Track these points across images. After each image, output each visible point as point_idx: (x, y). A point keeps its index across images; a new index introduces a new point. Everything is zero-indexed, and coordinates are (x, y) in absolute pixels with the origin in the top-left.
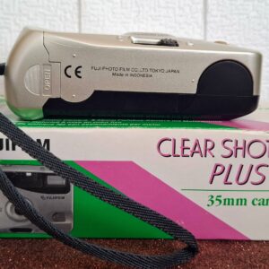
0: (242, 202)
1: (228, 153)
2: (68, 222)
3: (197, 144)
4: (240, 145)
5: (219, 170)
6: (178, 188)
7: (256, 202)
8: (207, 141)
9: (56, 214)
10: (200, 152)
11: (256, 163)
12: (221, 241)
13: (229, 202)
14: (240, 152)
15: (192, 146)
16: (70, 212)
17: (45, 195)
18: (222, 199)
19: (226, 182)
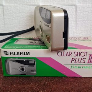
0: (79, 67)
1: (75, 55)
2: (35, 72)
3: (67, 53)
4: (78, 53)
5: (73, 59)
6: (63, 64)
7: (83, 67)
8: (70, 52)
9: (32, 70)
10: (68, 55)
11: (83, 58)
12: (75, 77)
13: (76, 67)
14: (78, 55)
15: (66, 53)
16: (35, 70)
17: (29, 66)
18: (74, 67)
19: (75, 62)
